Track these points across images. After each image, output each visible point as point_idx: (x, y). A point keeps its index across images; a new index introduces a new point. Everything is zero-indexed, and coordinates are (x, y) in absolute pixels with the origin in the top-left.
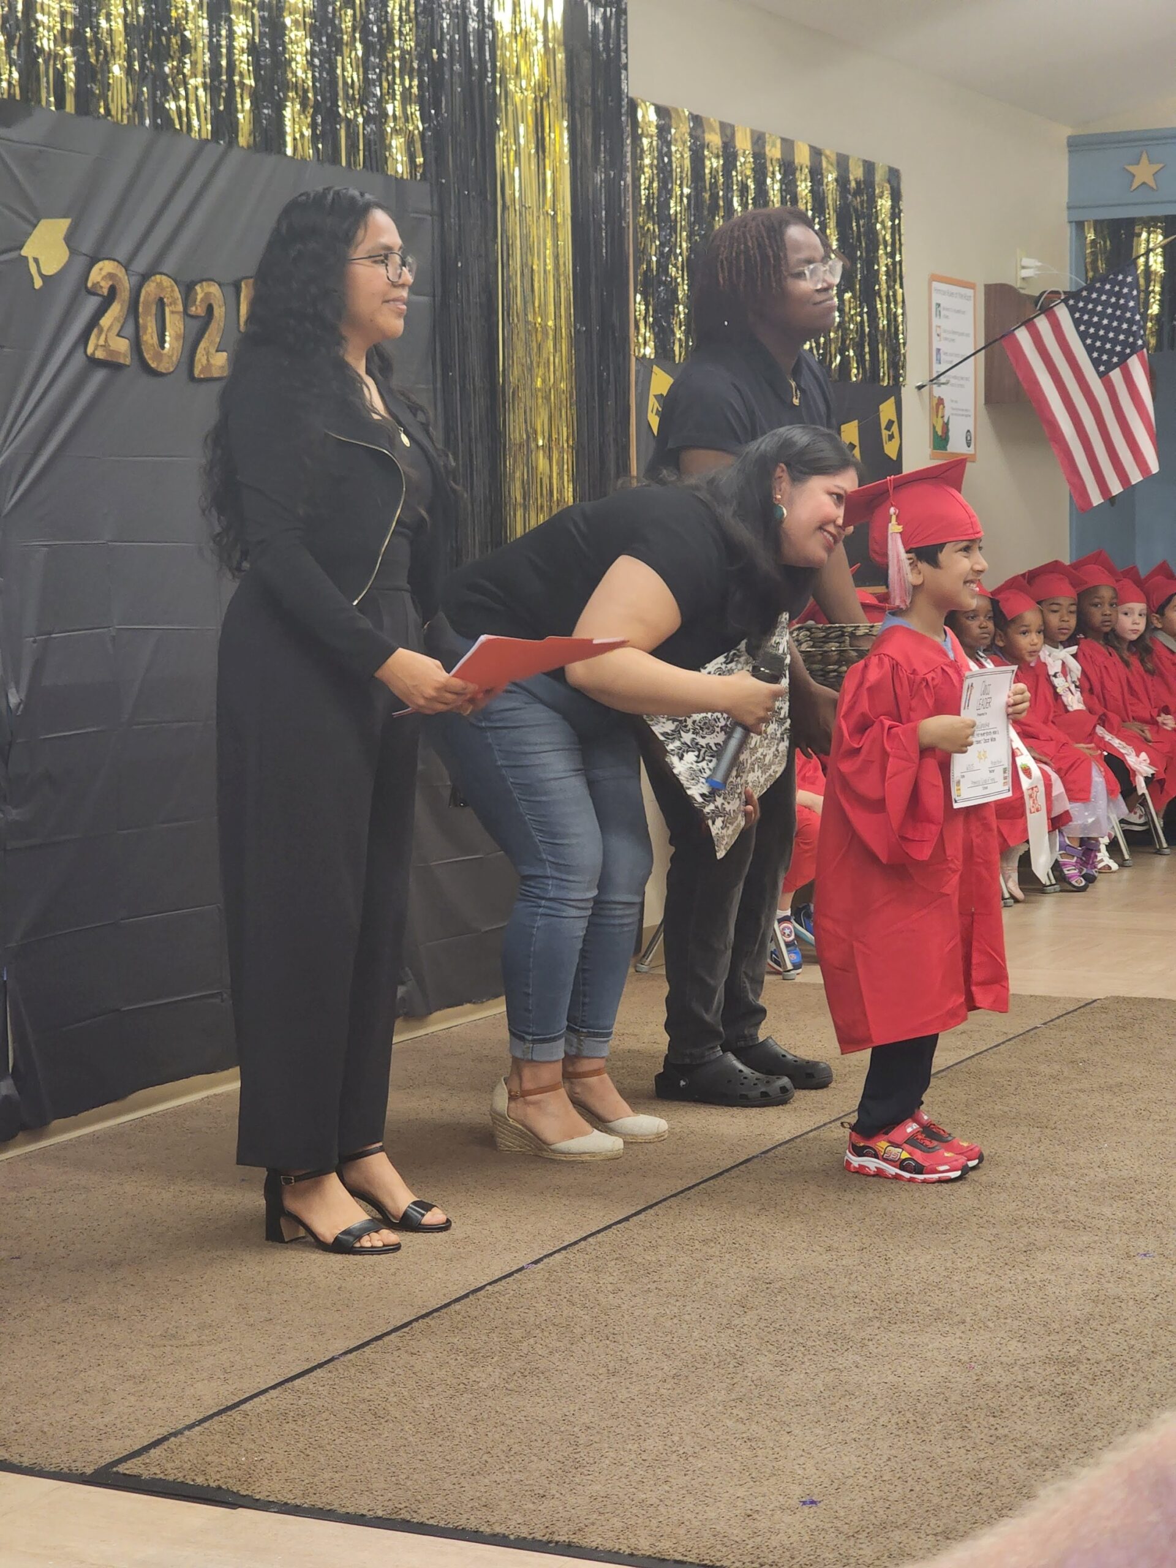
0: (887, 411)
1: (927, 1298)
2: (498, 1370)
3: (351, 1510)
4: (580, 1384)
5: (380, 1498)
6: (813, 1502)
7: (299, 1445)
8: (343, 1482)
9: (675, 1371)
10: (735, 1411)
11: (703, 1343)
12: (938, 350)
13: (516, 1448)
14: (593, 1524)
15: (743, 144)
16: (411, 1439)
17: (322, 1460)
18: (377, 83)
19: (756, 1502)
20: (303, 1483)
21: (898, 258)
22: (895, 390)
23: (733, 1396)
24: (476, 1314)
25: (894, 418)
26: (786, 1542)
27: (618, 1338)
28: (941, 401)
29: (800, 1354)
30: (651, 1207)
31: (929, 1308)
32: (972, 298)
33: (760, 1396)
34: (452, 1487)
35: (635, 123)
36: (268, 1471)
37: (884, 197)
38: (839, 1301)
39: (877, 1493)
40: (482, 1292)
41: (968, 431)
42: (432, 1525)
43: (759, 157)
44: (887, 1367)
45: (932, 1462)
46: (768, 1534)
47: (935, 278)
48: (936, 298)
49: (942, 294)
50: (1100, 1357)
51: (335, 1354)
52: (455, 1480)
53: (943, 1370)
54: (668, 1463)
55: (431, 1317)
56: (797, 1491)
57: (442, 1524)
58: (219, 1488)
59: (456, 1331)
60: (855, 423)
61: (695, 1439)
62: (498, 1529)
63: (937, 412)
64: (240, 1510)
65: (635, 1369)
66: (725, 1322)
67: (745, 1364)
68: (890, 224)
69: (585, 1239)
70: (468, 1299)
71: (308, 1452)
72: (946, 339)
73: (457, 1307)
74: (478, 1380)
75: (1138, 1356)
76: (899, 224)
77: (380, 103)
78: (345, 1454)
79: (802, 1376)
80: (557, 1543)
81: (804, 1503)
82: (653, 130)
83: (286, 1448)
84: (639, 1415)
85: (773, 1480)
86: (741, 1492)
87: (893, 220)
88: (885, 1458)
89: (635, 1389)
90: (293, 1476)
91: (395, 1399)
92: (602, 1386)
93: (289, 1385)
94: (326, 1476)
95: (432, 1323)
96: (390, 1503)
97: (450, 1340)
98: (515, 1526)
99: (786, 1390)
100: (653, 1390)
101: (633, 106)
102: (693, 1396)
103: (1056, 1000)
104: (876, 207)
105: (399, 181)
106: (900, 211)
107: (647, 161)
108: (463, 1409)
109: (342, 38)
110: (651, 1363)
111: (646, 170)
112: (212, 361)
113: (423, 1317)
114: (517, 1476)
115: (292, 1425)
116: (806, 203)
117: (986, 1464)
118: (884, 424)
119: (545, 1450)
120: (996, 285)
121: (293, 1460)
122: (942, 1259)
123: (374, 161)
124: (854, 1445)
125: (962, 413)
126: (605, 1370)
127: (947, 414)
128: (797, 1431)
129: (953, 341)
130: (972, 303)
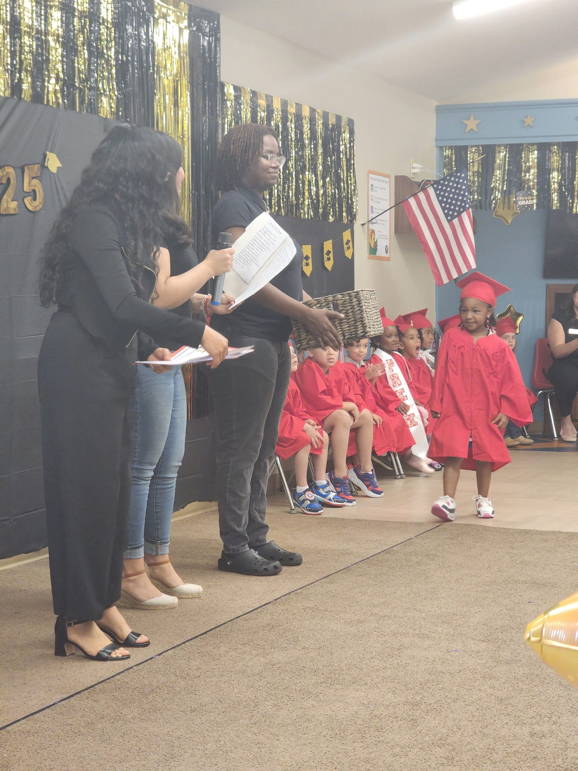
0: (346, 235)
1: (350, 672)
2: (137, 709)
4: (177, 716)
7: (34, 748)
9: (224, 709)
10: (252, 729)
11: (239, 695)
12: (372, 207)
13: (143, 748)
15: (277, 105)
16: (91, 744)
17: (46, 755)
18: (95, 71)
20: (36, 767)
21: (352, 162)
22: (350, 225)
23: (252, 722)
24: (128, 680)
25: (350, 239)
27: (198, 693)
28: (373, 231)
29: (286, 701)
30: (218, 627)
31: (350, 677)
32: (389, 183)
33: (265, 722)
34: (110, 768)
35: (223, 94)
36: (18, 761)
37: (346, 133)
38: (307, 674)
40: (131, 670)
41: (387, 246)
43: (285, 113)
44: (328, 706)
45: (346, 754)
47: (370, 172)
48: (371, 182)
49: (374, 180)
50: (432, 701)
51: (55, 701)
52: (111, 765)
53: (355, 708)
54: (218, 755)
55: (105, 682)
59: (117, 689)
60: (331, 241)
61: (232, 743)
63: (371, 236)
65: (205, 708)
66: (250, 684)
67: (258, 706)
68: (348, 146)
69: (184, 643)
70: (124, 674)
71: (38, 751)
72: (376, 202)
73: (118, 677)
74: (126, 714)
75: (449, 701)
76: (353, 145)
77: (96, 81)
78: (57, 752)
79: (286, 712)
82: (232, 98)
83: (28, 750)
84: (205, 731)
85: (268, 763)
87: (350, 144)
88: (324, 752)
89: (204, 719)
90: (30, 763)
91: (84, 724)
92: (188, 717)
93: (32, 717)
94: (47, 763)
95: (105, 686)
97: (115, 694)
99: (278, 718)
100: (213, 719)
101: (223, 85)
102: (232, 722)
103: (422, 524)
104: (342, 137)
105: (105, 119)
106: (354, 140)
107: (229, 113)
108: (118, 729)
109: (78, 49)
110: (213, 705)
111: (229, 117)
112: (9, 206)
113: (101, 682)
115: (33, 738)
116: (307, 134)
118: (345, 242)
119: (157, 749)
120: (400, 176)
121: (31, 755)
122: (358, 653)
123: (93, 108)
124: (309, 746)
125: (383, 237)
126: (190, 709)
127: (376, 237)
128: (282, 739)
129: (379, 202)
130: (388, 185)
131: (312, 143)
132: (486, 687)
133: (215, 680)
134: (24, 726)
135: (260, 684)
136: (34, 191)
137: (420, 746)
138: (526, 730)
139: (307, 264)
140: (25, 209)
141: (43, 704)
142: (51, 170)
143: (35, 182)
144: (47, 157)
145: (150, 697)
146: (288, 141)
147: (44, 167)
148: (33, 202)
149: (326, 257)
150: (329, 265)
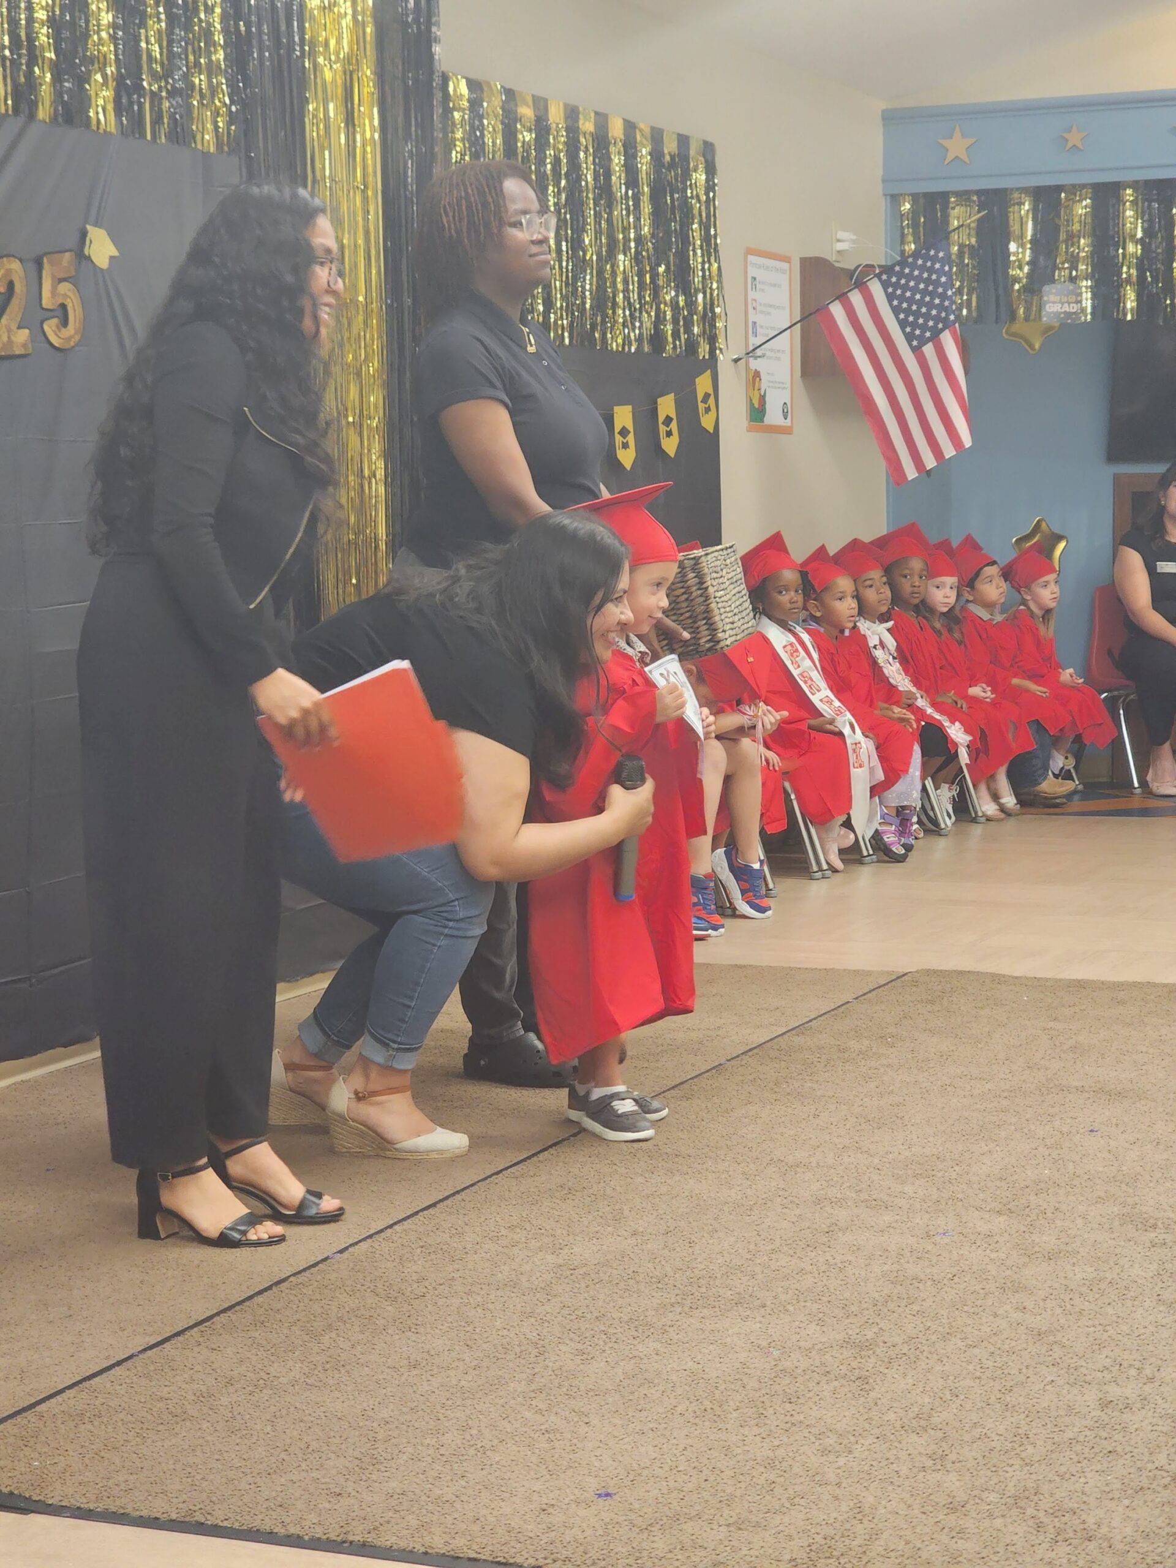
0: (703, 384)
1: (729, 1282)
2: (299, 1365)
3: (145, 1513)
4: (381, 1377)
5: (174, 1500)
6: (608, 1495)
7: (93, 1447)
8: (138, 1485)
9: (475, 1363)
10: (534, 1403)
11: (505, 1332)
12: (754, 323)
13: (314, 1445)
14: (388, 1522)
15: (556, 116)
16: (209, 1438)
17: (117, 1462)
18: (183, 56)
19: (551, 1495)
20: (97, 1487)
21: (712, 232)
22: (711, 363)
23: (534, 1387)
24: (279, 1306)
25: (711, 391)
26: (581, 1537)
27: (421, 1330)
28: (757, 374)
29: (601, 1343)
30: (458, 1192)
31: (730, 1292)
32: (788, 272)
33: (560, 1386)
34: (248, 1487)
35: (446, 96)
36: (61, 1475)
37: (699, 171)
38: (642, 1287)
39: (672, 1484)
40: (285, 1284)
41: (785, 404)
42: (226, 1527)
43: (573, 131)
45: (727, 1450)
46: (562, 1529)
47: (750, 251)
48: (752, 271)
49: (758, 267)
50: (897, 1340)
51: (134, 1351)
52: (251, 1480)
53: (742, 1356)
54: (466, 1457)
55: (233, 1311)
56: (593, 1484)
57: (236, 1526)
58: (11, 1493)
59: (258, 1324)
60: (672, 396)
61: (494, 1432)
62: (292, 1530)
63: (754, 387)
64: (32, 1515)
65: (437, 1361)
66: (528, 1310)
67: (546, 1354)
68: (704, 198)
69: (391, 1226)
70: (270, 1292)
71: (102, 1454)
72: (762, 312)
73: (259, 1299)
74: (278, 1375)
75: (934, 1338)
76: (714, 196)
77: (186, 77)
78: (140, 1455)
79: (603, 1364)
80: (351, 1542)
81: (600, 1495)
82: (466, 104)
83: (80, 1451)
84: (438, 1407)
85: (570, 1473)
86: (537, 1486)
87: (707, 194)
88: (681, 1447)
89: (435, 1383)
90: (86, 1480)
91: (193, 1398)
92: (403, 1379)
93: (87, 1384)
94: (121, 1478)
95: (234, 1317)
96: (185, 1505)
97: (252, 1334)
98: (311, 1526)
99: (586, 1379)
100: (454, 1382)
101: (445, 79)
102: (494, 1388)
103: (869, 973)
104: (690, 181)
105: (206, 155)
106: (714, 185)
107: (459, 135)
108: (262, 1406)
109: (146, 11)
110: (454, 1354)
111: (458, 143)
112: (13, 338)
113: (224, 1311)
114: (315, 1474)
115: (90, 1427)
116: (620, 177)
117: (780, 1453)
118: (700, 397)
119: (343, 1446)
120: (811, 258)
121: (88, 1462)
122: (746, 1241)
123: (181, 134)
124: (651, 1434)
125: (778, 385)
126: (406, 1362)
127: (763, 386)
128: (595, 1421)
129: (769, 314)
130: (787, 276)
131: (630, 193)
132: (1008, 1307)
133: (456, 1301)
134: (72, 1402)
135: (548, 1308)
136: (63, 307)
137: (877, 1431)
138: (1092, 1396)
139: (625, 446)
140: (47, 346)
141: (108, 1358)
142: (98, 264)
143: (65, 287)
144: (89, 235)
145: (326, 1340)
146: (581, 192)
147: (82, 257)
148: (63, 330)
149: (662, 429)
150: (670, 446)
